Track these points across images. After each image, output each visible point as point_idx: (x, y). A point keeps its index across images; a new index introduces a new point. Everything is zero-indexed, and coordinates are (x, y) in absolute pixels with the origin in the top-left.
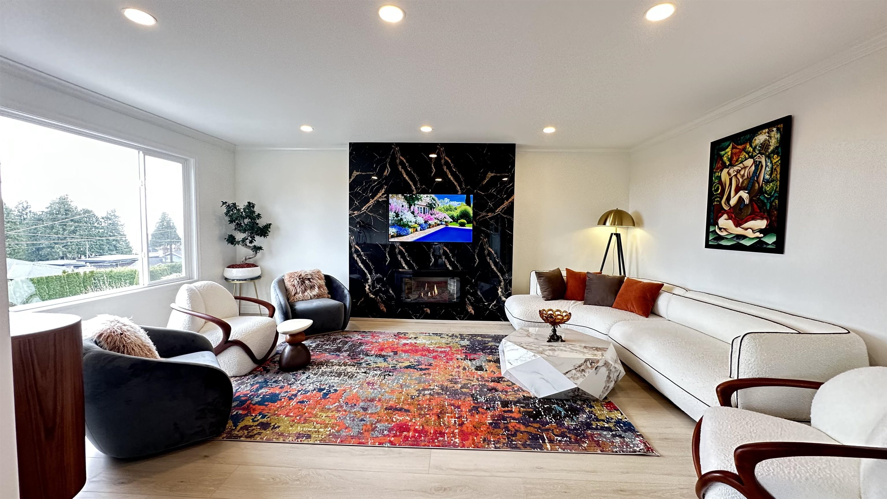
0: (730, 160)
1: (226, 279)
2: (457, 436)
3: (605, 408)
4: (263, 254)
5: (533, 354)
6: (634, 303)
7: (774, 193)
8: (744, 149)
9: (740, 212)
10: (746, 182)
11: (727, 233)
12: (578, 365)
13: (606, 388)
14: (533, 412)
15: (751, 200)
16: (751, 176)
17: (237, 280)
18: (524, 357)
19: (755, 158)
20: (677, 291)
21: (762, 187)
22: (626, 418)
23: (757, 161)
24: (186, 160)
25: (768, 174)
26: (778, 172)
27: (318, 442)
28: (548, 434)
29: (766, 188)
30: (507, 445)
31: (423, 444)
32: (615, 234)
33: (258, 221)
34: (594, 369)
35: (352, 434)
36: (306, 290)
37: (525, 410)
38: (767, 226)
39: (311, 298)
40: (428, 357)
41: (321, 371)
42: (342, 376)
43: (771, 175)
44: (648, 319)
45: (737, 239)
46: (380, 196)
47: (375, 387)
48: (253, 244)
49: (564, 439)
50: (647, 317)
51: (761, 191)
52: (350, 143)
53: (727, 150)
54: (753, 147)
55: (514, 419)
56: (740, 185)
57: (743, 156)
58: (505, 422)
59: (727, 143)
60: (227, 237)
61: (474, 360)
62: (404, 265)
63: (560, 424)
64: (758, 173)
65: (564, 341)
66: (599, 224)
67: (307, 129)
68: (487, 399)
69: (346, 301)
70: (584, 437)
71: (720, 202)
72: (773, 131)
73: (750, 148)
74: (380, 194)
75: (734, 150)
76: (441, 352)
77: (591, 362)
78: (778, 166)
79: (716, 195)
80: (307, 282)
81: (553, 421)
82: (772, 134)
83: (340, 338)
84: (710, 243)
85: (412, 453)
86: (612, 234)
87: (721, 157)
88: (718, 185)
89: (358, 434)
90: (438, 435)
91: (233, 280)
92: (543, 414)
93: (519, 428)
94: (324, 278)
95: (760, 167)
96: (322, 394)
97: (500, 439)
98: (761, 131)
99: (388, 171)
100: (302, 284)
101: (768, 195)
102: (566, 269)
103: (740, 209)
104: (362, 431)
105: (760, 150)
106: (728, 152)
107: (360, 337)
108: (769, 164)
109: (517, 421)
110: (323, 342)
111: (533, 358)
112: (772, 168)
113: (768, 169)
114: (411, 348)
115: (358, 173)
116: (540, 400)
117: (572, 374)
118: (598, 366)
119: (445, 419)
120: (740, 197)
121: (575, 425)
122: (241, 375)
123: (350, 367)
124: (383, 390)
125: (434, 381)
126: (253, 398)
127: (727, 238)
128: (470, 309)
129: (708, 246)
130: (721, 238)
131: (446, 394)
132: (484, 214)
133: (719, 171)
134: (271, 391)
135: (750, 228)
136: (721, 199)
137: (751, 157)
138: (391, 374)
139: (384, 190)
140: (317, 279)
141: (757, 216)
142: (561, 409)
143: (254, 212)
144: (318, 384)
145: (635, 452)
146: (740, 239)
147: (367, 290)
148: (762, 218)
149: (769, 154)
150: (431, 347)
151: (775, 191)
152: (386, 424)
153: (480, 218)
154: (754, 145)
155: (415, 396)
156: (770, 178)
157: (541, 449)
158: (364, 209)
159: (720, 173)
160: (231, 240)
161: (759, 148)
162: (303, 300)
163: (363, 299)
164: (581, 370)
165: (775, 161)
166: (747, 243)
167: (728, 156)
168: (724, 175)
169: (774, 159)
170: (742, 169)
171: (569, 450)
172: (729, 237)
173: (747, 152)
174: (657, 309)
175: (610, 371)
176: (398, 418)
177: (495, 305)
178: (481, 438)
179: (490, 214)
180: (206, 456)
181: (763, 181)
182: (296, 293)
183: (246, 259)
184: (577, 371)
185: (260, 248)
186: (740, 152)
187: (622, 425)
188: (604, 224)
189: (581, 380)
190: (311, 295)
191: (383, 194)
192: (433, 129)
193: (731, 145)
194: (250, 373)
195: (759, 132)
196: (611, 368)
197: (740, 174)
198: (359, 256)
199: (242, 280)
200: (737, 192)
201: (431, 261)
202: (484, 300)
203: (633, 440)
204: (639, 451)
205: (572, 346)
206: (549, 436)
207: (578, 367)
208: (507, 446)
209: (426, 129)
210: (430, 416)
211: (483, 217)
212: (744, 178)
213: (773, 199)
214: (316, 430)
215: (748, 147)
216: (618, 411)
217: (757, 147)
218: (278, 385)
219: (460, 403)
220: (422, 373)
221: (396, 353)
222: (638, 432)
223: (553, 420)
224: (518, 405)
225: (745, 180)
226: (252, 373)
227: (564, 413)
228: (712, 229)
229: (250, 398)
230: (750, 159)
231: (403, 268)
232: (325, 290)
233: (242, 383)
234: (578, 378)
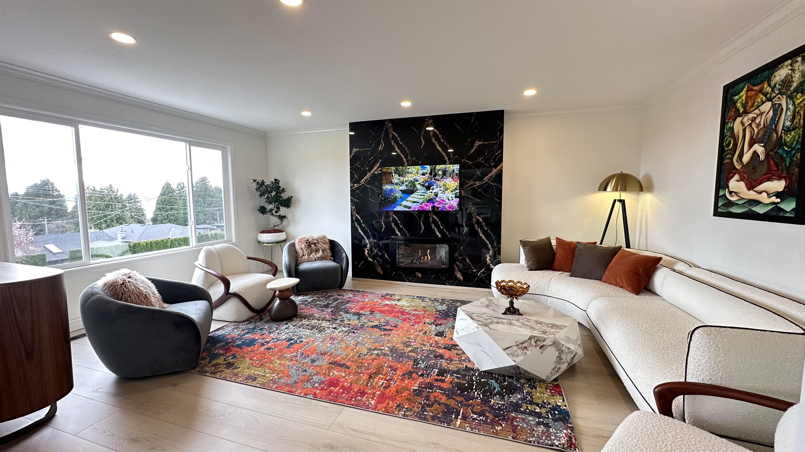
0: (744, 106)
1: (259, 242)
2: (376, 398)
3: (548, 391)
4: (288, 222)
5: (476, 325)
6: (623, 278)
7: (796, 145)
8: (761, 91)
9: (753, 171)
10: (761, 133)
11: (737, 198)
12: (521, 342)
13: (556, 369)
14: (465, 384)
15: (767, 155)
16: (768, 124)
17: (266, 243)
18: (469, 327)
19: (774, 100)
20: (680, 266)
21: (781, 136)
22: (566, 406)
23: (776, 104)
24: (224, 147)
25: (789, 119)
26: (802, 117)
27: (258, 385)
28: (466, 409)
29: (786, 138)
30: (417, 414)
31: (341, 401)
32: (619, 201)
33: (282, 195)
34: (539, 348)
35: (288, 382)
36: (311, 253)
37: (458, 381)
38: (785, 187)
39: (315, 260)
40: (399, 319)
41: (300, 323)
42: (314, 329)
43: (792, 120)
44: (638, 296)
45: (749, 205)
46: (376, 169)
47: (335, 342)
48: (278, 214)
49: (480, 418)
50: (637, 294)
51: (780, 143)
52: (350, 123)
53: (741, 94)
54: (772, 85)
55: (441, 389)
56: (754, 137)
57: (759, 100)
58: (430, 391)
59: (741, 85)
60: (259, 208)
61: (441, 325)
62: (397, 232)
63: (485, 401)
64: (777, 119)
65: (522, 315)
66: (599, 190)
67: (306, 114)
68: (427, 366)
69: (343, 263)
70: (504, 420)
71: (732, 159)
72: (797, 61)
73: (768, 88)
74: (375, 168)
75: (750, 92)
76: (414, 315)
77: (536, 339)
78: (802, 108)
79: (727, 150)
80: (313, 246)
81: (480, 397)
82: (796, 66)
83: (335, 295)
84: (720, 210)
85: (326, 408)
86: (615, 201)
87: (735, 103)
88: (730, 138)
89: (294, 383)
90: (359, 394)
91: (263, 243)
92: (474, 388)
93: (441, 399)
94: (328, 242)
95: (779, 112)
96: (289, 343)
97: (414, 407)
98: (782, 64)
99: (382, 146)
100: (309, 248)
101: (788, 148)
102: (556, 238)
103: (754, 168)
104: (298, 381)
105: (779, 90)
106: (743, 96)
107: (351, 296)
108: (790, 106)
109: (443, 392)
110: (319, 298)
111: (476, 330)
112: (794, 111)
113: (789, 113)
114: (389, 309)
115: (357, 150)
116: (480, 373)
117: (513, 351)
118: (543, 345)
119: (375, 380)
120: (755, 152)
121: (503, 404)
122: (239, 321)
123: (326, 322)
124: (339, 346)
125: (388, 342)
126: (237, 341)
127: (738, 204)
128: (459, 275)
129: (716, 213)
130: (731, 204)
131: (392, 355)
132: (472, 182)
133: (731, 121)
134: (253, 336)
135: (765, 192)
136: (733, 156)
137: (770, 100)
138: (355, 332)
139: (379, 164)
140: (321, 243)
141: (773, 175)
142: (496, 385)
143: (280, 187)
144: (291, 335)
145: (552, 446)
146: (752, 205)
147: (366, 254)
148: (780, 178)
149: (791, 93)
150: (407, 310)
151: (797, 141)
152: (322, 377)
153: (468, 187)
154: (773, 83)
155: (363, 354)
156: (791, 125)
157: (449, 424)
158: (362, 182)
159: (732, 123)
160: (263, 210)
161: (780, 87)
162: (308, 261)
163: (363, 262)
164: (523, 347)
165: (799, 102)
166: (761, 210)
167: (743, 101)
168: (737, 126)
169: (797, 99)
170: (758, 115)
171: (477, 431)
172: (740, 202)
173: (765, 93)
174: (653, 285)
175: (561, 352)
176: (335, 373)
177: (483, 273)
178: (396, 403)
179: (477, 183)
180: (176, 384)
181: (783, 129)
182: (303, 255)
183: (274, 226)
184: (519, 348)
185: (285, 217)
186: (756, 95)
187: (556, 412)
188: (605, 189)
189: (521, 358)
190: (315, 257)
191: (378, 168)
192: (412, 104)
193: (746, 87)
194: (247, 320)
195: (780, 66)
196: (563, 349)
197: (755, 123)
198: (359, 224)
199: (272, 243)
200: (750, 146)
201: (422, 229)
202: (472, 267)
203: (558, 432)
204: (557, 446)
205: (526, 321)
206: (466, 411)
207: (520, 344)
208: (416, 416)
209: (406, 104)
210: (364, 375)
211: (472, 185)
212: (760, 127)
213: (794, 152)
214: (264, 374)
215: (766, 86)
216: (562, 397)
217: (777, 86)
218: (261, 332)
219: (399, 366)
220: (383, 333)
221: (372, 312)
222: (570, 423)
223: (481, 395)
224: (455, 375)
225: (760, 130)
226: (249, 320)
227: (498, 390)
228: (721, 193)
229: (234, 341)
230: (767, 102)
231: (397, 235)
232: (329, 253)
233: (236, 328)
234: (518, 356)
